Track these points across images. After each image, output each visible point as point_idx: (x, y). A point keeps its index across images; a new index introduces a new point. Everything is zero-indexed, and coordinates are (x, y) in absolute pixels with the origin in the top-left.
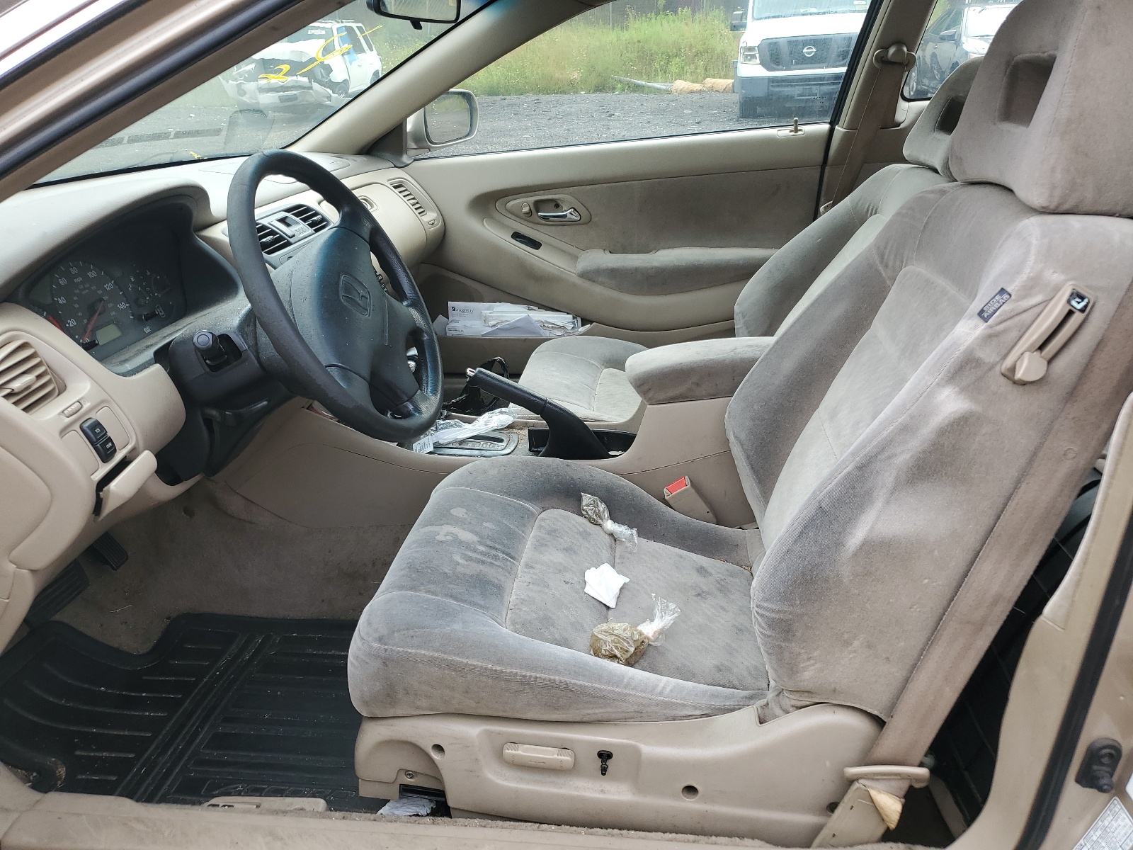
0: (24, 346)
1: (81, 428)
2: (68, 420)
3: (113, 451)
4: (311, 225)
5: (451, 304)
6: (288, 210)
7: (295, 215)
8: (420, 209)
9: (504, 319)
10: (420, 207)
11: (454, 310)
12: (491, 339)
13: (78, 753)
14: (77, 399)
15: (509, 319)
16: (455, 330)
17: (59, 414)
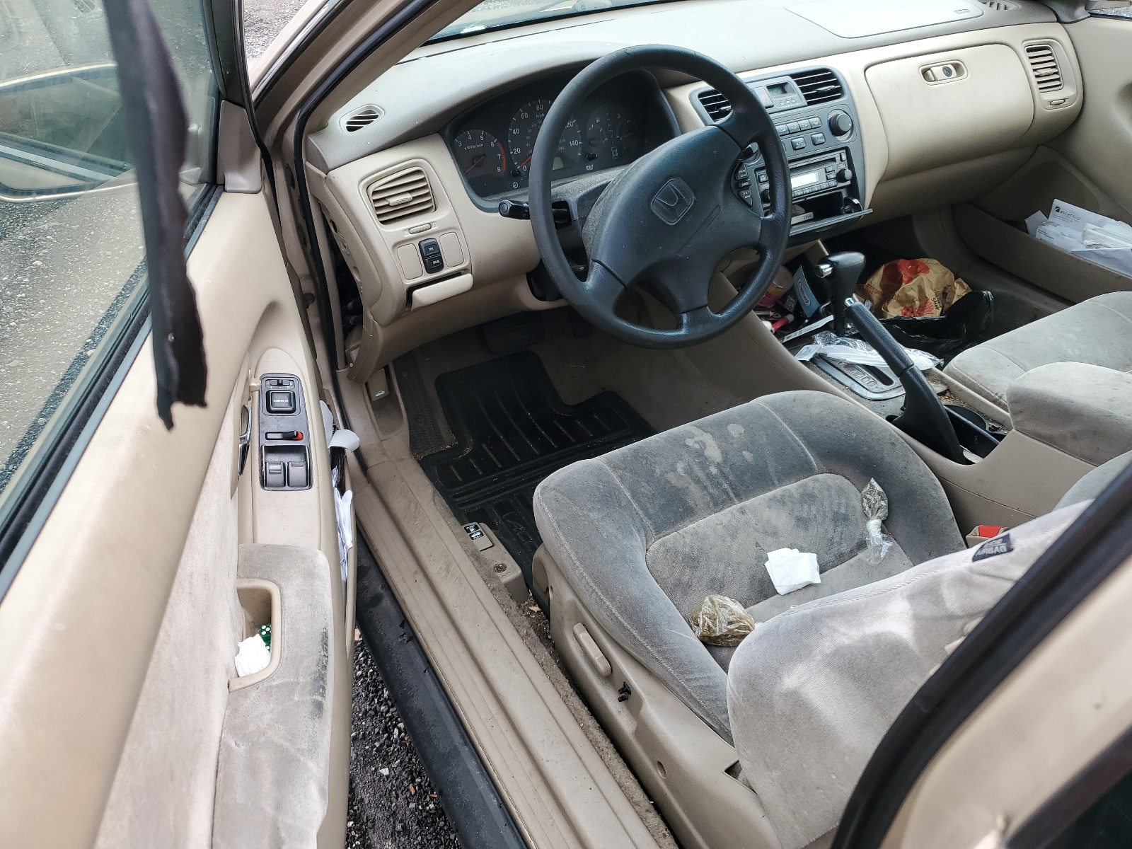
0: (419, 172)
1: (419, 244)
2: (408, 236)
3: (440, 267)
4: (807, 97)
5: (1057, 202)
6: (793, 76)
7: (798, 83)
8: (1050, 81)
9: (1106, 243)
10: (1058, 79)
11: (1058, 211)
12: (1079, 261)
13: (484, 445)
14: (429, 221)
15: (1111, 246)
16: (1045, 234)
17: (405, 230)
